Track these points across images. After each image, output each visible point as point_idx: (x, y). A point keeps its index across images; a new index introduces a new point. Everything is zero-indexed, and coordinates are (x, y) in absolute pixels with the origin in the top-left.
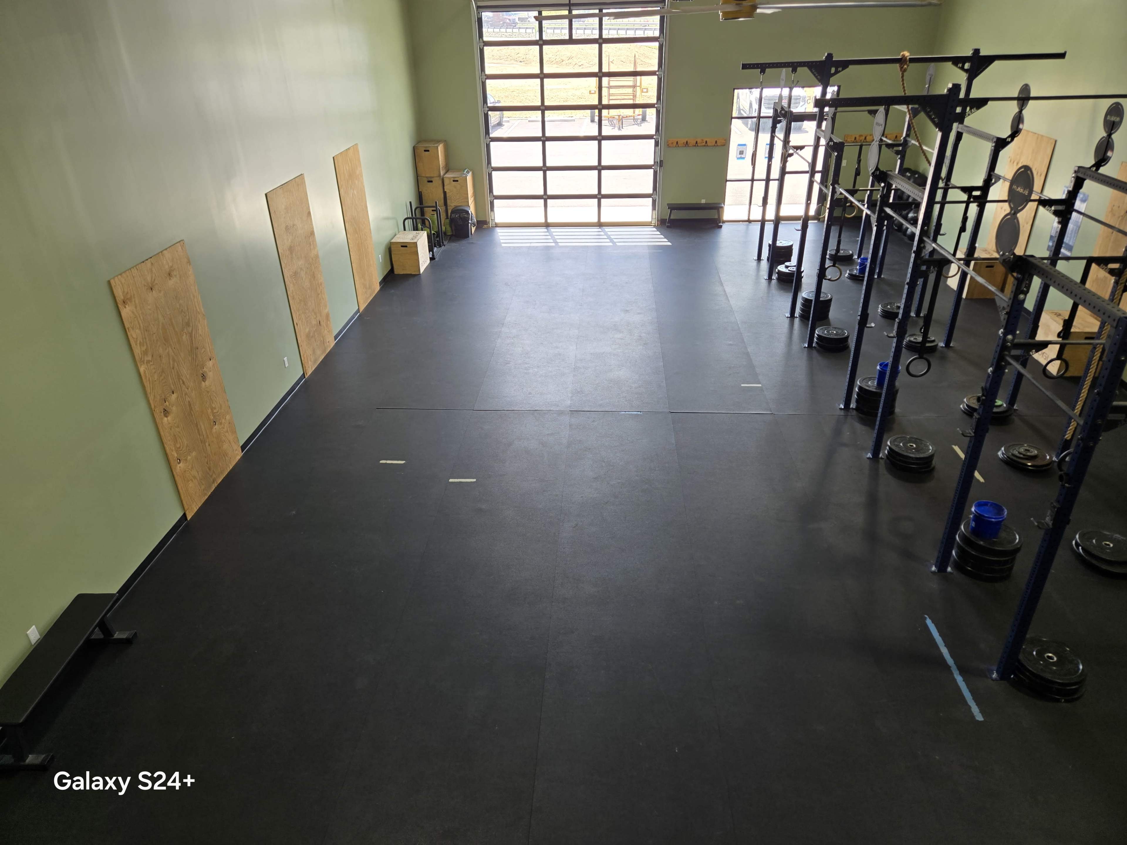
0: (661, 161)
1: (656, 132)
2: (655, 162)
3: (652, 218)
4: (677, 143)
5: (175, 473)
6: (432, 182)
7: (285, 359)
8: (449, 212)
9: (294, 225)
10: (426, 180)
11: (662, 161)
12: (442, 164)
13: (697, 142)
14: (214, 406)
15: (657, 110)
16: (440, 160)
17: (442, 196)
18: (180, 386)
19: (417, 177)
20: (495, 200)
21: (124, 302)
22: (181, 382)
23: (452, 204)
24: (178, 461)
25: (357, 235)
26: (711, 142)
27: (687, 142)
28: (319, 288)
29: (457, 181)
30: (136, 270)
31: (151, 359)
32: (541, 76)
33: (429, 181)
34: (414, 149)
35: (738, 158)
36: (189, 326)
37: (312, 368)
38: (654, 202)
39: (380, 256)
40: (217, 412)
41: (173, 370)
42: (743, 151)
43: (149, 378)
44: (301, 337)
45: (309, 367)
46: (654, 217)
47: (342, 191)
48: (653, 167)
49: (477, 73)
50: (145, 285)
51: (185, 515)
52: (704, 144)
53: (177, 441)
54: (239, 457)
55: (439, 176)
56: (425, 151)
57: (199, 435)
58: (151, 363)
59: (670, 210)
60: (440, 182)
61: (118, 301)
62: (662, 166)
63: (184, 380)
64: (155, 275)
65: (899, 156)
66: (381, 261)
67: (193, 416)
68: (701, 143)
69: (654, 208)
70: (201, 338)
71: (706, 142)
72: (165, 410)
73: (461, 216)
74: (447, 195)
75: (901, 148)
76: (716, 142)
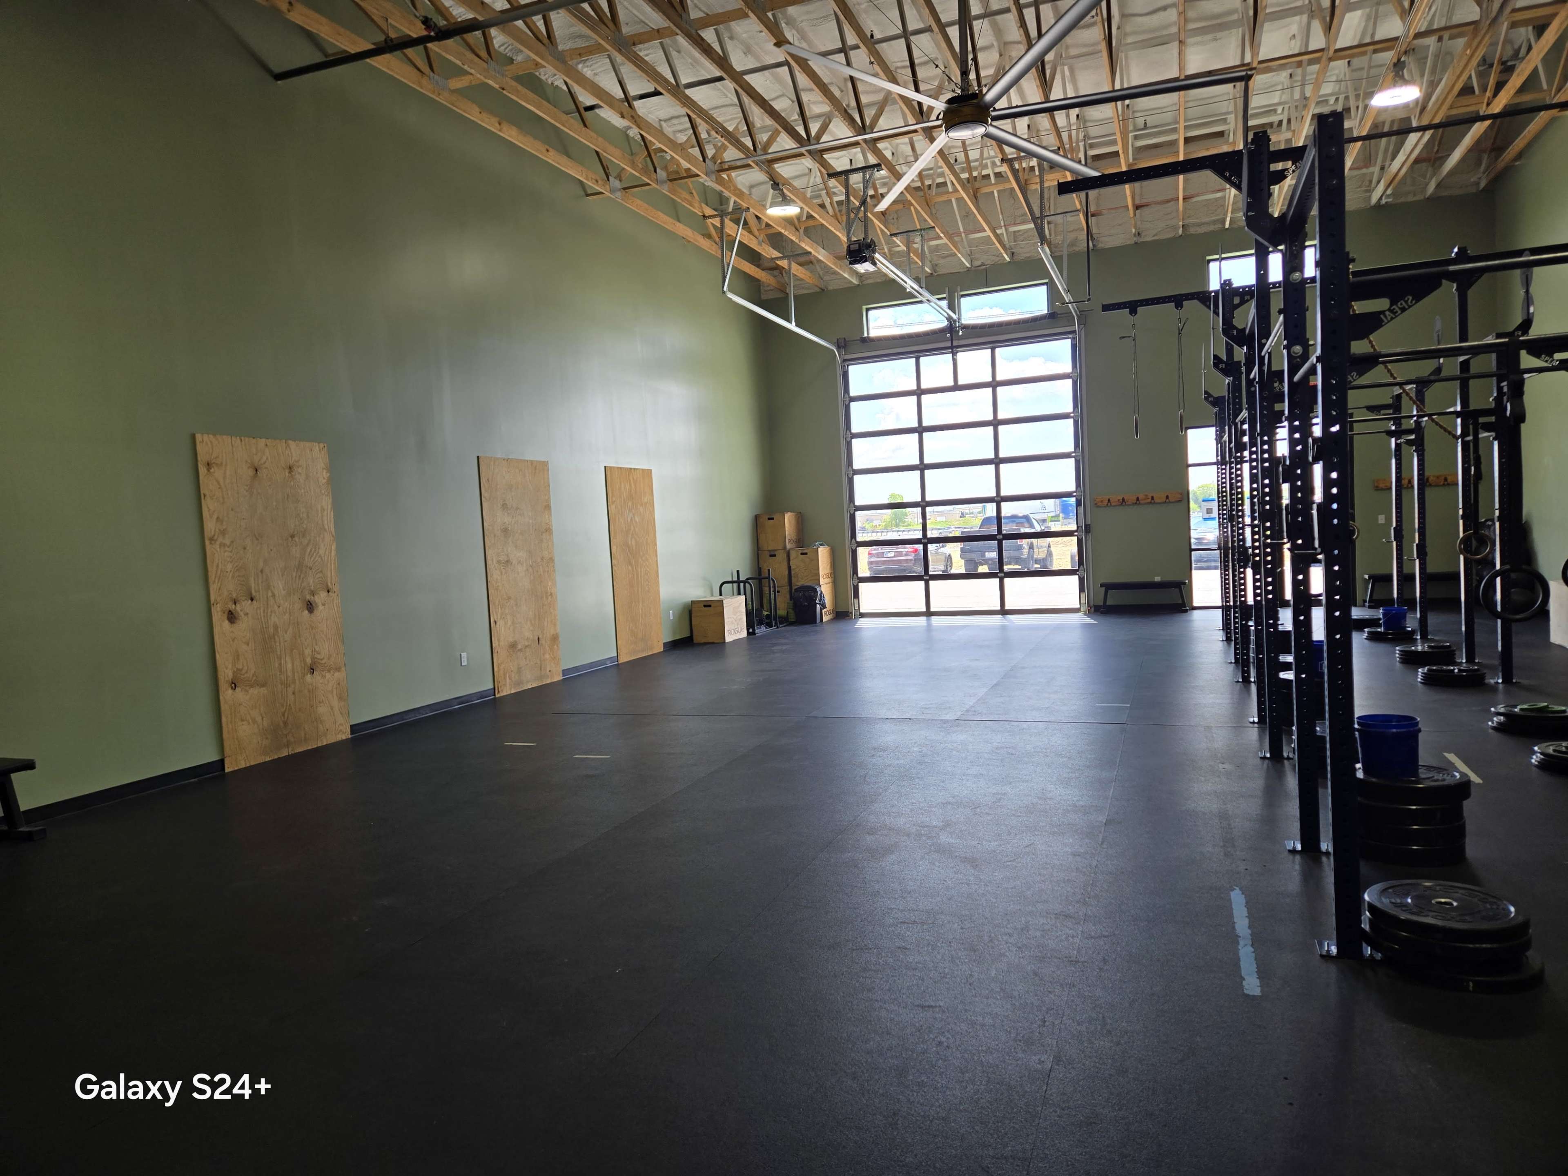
0: (1086, 526)
1: (1077, 488)
2: (1078, 527)
3: (1080, 604)
4: (1109, 500)
5: (221, 698)
6: (775, 556)
7: (464, 655)
8: (793, 591)
9: (517, 509)
10: (768, 553)
11: (1089, 525)
12: (789, 534)
13: (1138, 499)
14: (317, 649)
15: (1076, 460)
16: (786, 529)
17: (787, 573)
18: (267, 598)
19: (758, 549)
20: (860, 584)
21: (208, 464)
22: (270, 594)
23: (798, 583)
24: (233, 685)
25: (630, 568)
26: (1159, 497)
27: (1123, 499)
28: (547, 598)
29: (806, 554)
30: (239, 440)
31: (228, 544)
32: (919, 430)
33: (771, 556)
34: (757, 518)
35: (1205, 519)
36: (304, 536)
37: (510, 689)
38: (1081, 581)
39: (671, 612)
40: (322, 660)
41: (260, 574)
42: (1211, 509)
43: (218, 564)
44: (499, 640)
45: (505, 685)
46: (1083, 601)
47: (612, 507)
48: (1076, 534)
49: (841, 432)
50: (246, 461)
51: (222, 762)
52: (1149, 500)
53: (238, 659)
54: (344, 738)
55: (785, 548)
56: (769, 519)
57: (280, 671)
58: (227, 549)
59: (1104, 588)
60: (785, 556)
61: (199, 459)
62: (1089, 532)
63: (276, 593)
64: (267, 459)
65: (1414, 448)
66: (671, 618)
67: (278, 644)
68: (1145, 499)
69: (1081, 590)
70: (320, 560)
71: (1152, 498)
72: (232, 614)
73: (807, 594)
74: (793, 572)
75: (1413, 437)
76: (1167, 497)
